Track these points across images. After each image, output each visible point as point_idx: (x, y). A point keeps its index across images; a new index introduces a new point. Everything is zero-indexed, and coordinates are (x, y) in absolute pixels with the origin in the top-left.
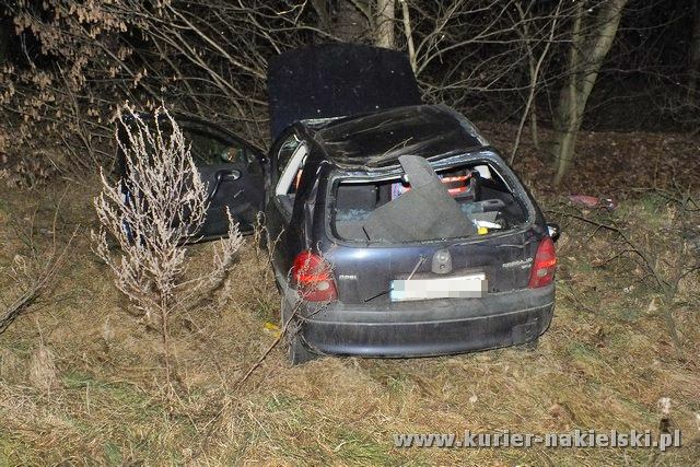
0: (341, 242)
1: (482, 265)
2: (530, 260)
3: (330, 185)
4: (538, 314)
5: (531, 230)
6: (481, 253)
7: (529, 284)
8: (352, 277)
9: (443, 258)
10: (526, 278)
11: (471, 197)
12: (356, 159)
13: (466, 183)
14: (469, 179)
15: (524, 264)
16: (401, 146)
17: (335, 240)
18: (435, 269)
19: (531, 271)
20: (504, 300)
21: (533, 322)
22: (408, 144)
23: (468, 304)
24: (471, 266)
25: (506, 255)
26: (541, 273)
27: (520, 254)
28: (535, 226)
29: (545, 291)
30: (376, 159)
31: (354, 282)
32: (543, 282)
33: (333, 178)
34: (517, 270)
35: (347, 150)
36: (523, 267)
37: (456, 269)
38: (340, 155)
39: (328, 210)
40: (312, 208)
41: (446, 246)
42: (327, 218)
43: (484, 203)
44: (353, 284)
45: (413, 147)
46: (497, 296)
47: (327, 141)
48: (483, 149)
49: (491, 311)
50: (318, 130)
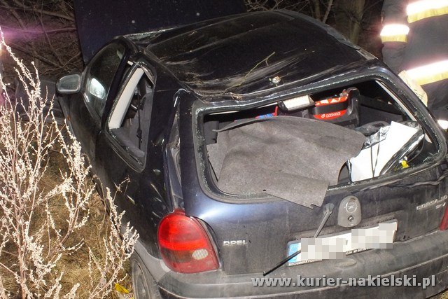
1: (394, 210)
2: (445, 197)
3: (194, 122)
5: (445, 161)
7: (441, 225)
8: (239, 242)
11: (354, 121)
12: (213, 82)
13: (344, 106)
15: (438, 204)
16: (263, 65)
17: (213, 195)
18: (342, 221)
19: (445, 210)
20: (417, 248)
22: (272, 61)
23: (378, 258)
27: (435, 193)
30: (237, 81)
31: (243, 247)
33: (197, 110)
34: (431, 211)
35: (199, 72)
36: (437, 207)
37: (367, 218)
38: (191, 78)
39: (198, 156)
40: (175, 153)
41: (353, 192)
42: (200, 165)
43: (369, 127)
44: (241, 251)
45: (279, 64)
46: (407, 244)
47: (167, 61)
48: (370, 63)
49: (404, 264)
50: (145, 46)
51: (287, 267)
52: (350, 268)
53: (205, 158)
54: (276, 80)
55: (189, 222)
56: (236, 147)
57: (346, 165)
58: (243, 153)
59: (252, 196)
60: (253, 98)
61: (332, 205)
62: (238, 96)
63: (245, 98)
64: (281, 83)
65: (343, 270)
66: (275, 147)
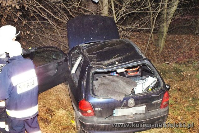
0: (96, 97)
1: (145, 103)
2: (161, 100)
3: (91, 75)
4: (163, 117)
5: (161, 89)
6: (145, 99)
7: (161, 107)
8: (100, 109)
9: (131, 101)
10: (160, 105)
11: (140, 75)
12: (100, 62)
13: (138, 70)
14: (139, 69)
15: (159, 101)
16: (115, 58)
17: (93, 96)
18: (129, 105)
19: (162, 103)
20: (152, 114)
21: (162, 120)
22: (117, 57)
23: (140, 116)
24: (141, 103)
25: (153, 99)
26: (165, 103)
27: (158, 98)
28: (163, 88)
29: (166, 109)
30: (106, 62)
31: (101, 110)
32: (165, 106)
33: (92, 71)
34: (157, 103)
35: (96, 59)
36: (159, 102)
37: (137, 104)
38: (94, 61)
39: (91, 85)
40: (85, 83)
41: (132, 97)
42: (91, 87)
43: (144, 77)
44: (100, 111)
45: (119, 58)
46: (150, 112)
47: (89, 55)
48: (144, 59)
49: (148, 118)
50: (85, 48)
51: (113, 116)
52: (132, 118)
53: (93, 85)
54: (117, 63)
55: (87, 103)
56: (102, 82)
57: (134, 89)
58: (104, 84)
59: (104, 97)
60: (109, 68)
61: (126, 101)
62: (105, 67)
63: (107, 68)
64: (118, 64)
65: (129, 118)
66: (114, 83)
